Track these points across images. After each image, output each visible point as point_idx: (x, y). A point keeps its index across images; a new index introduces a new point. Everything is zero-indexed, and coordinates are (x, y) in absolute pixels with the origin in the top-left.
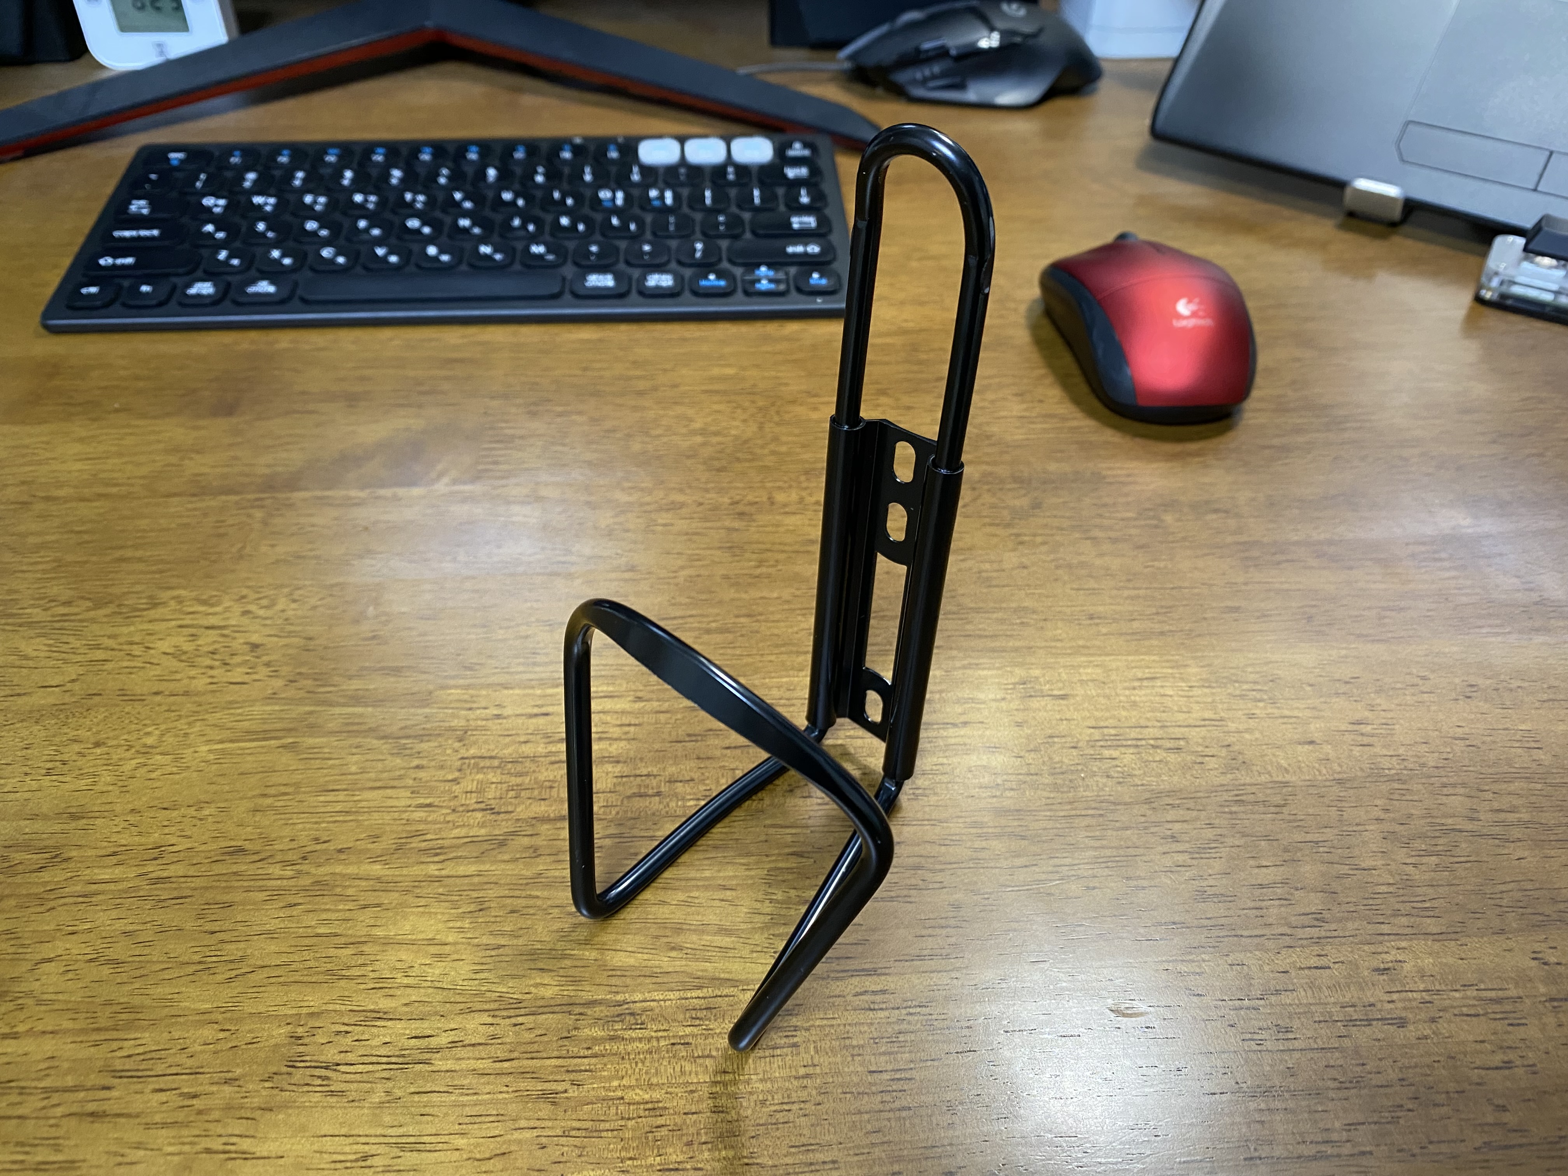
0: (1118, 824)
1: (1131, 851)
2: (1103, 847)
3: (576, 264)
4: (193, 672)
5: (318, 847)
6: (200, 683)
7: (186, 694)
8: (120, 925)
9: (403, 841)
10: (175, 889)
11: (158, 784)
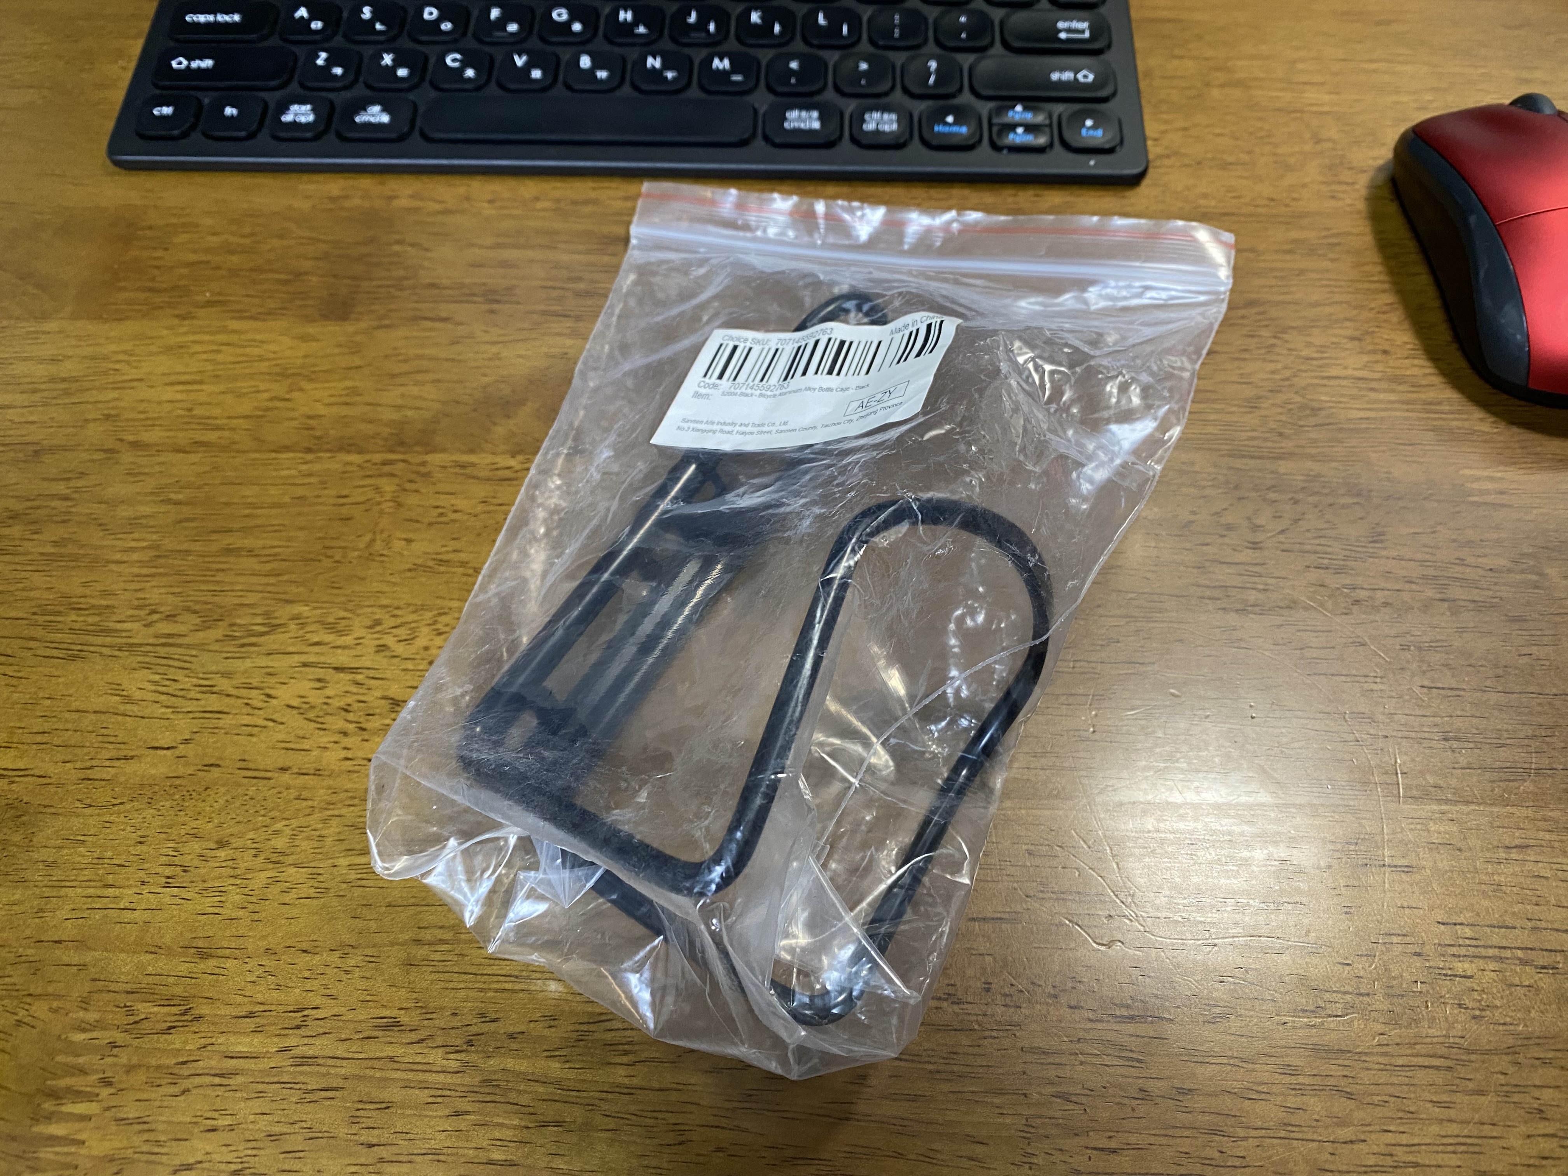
0: (1471, 1085)
1: (1487, 1130)
2: (1450, 1121)
3: (770, 89)
4: (325, 739)
5: (485, 1028)
6: (332, 758)
7: (317, 773)
8: (263, 1124)
9: (584, 1027)
10: (324, 1075)
11: (294, 912)
